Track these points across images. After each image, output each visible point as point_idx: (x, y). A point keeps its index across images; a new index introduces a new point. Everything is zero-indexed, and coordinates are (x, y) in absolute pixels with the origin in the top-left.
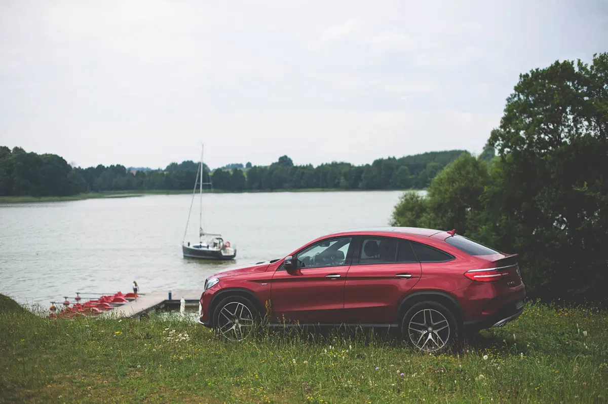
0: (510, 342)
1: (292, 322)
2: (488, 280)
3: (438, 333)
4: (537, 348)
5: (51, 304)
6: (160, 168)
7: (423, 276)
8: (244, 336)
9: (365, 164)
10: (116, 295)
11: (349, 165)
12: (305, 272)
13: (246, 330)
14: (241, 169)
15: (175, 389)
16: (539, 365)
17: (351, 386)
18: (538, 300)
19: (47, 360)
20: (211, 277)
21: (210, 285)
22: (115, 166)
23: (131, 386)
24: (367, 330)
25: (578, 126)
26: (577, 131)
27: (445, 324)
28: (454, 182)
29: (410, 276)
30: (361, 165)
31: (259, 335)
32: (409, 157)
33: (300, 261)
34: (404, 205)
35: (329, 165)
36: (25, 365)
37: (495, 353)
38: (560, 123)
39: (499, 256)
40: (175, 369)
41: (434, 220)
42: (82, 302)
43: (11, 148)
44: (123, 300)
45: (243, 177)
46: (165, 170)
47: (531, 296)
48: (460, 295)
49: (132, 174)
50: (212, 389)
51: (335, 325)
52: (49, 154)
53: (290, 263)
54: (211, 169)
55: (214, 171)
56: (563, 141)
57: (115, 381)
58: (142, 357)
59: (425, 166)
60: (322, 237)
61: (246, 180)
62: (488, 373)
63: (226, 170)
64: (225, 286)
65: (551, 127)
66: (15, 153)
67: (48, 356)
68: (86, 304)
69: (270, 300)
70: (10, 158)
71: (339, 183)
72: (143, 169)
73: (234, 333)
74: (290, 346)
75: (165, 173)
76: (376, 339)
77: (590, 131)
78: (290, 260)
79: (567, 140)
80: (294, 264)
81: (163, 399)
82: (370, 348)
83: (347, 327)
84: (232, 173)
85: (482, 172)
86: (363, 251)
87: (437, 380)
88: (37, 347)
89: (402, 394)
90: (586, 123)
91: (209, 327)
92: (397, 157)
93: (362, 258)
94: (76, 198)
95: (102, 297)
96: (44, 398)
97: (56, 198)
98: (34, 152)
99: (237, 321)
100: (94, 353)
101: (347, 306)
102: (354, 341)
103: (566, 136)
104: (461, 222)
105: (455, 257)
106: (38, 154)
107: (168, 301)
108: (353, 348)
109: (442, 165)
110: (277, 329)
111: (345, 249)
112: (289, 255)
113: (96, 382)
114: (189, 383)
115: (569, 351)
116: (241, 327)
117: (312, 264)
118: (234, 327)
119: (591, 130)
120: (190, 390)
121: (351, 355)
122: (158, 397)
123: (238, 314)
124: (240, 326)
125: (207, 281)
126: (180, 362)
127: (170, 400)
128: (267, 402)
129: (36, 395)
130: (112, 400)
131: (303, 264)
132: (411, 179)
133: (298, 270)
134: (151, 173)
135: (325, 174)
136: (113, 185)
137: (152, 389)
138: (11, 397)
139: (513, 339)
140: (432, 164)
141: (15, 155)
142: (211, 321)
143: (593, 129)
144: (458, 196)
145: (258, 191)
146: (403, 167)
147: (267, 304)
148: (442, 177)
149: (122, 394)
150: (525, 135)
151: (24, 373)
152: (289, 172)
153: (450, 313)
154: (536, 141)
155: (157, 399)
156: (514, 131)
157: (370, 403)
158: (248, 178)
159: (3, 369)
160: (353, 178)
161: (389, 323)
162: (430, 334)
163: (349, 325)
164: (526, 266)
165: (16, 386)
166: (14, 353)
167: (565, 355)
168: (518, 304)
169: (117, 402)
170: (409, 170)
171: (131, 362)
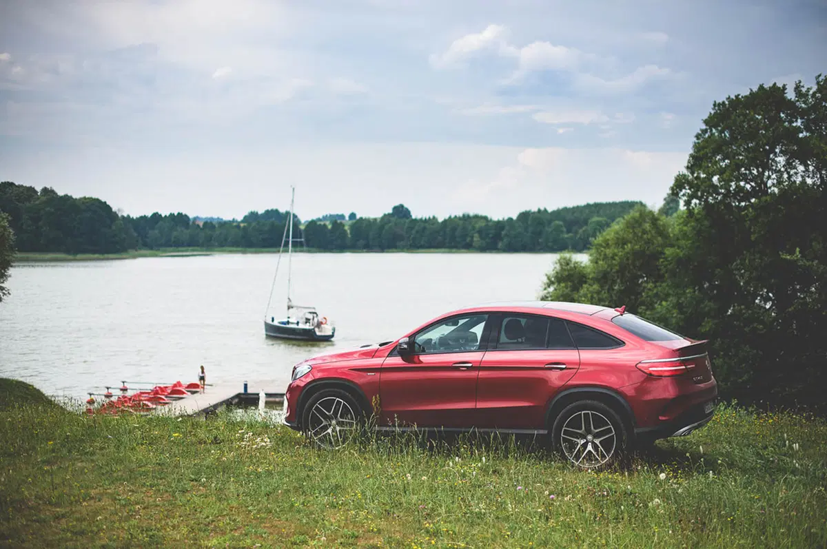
0: (696, 457)
1: (408, 425)
2: (667, 374)
3: (600, 442)
4: (731, 465)
5: (89, 396)
6: (236, 219)
7: (580, 367)
8: (343, 443)
9: (506, 218)
10: (175, 386)
11: (485, 218)
12: (427, 359)
13: (345, 434)
14: (343, 222)
15: (250, 511)
16: (733, 487)
17: (483, 510)
18: (734, 402)
19: (82, 470)
20: (301, 364)
21: (299, 374)
22: (176, 214)
23: (193, 506)
24: (505, 438)
25: (792, 172)
26: (789, 178)
27: (609, 431)
28: (625, 243)
29: (564, 366)
30: (501, 219)
31: (363, 441)
32: (566, 209)
33: (420, 346)
35: (460, 218)
36: (54, 476)
37: (675, 471)
38: (766, 167)
39: (682, 343)
40: (251, 484)
41: (598, 293)
42: (129, 393)
43: (39, 189)
44: (183, 393)
45: (345, 231)
46: (242, 222)
47: (725, 396)
48: (630, 392)
49: (198, 225)
50: (299, 512)
51: (463, 430)
52: (88, 198)
53: (406, 346)
54: (303, 221)
55: (307, 223)
56: (769, 191)
57: (171, 499)
58: (208, 467)
59: (586, 222)
60: (448, 313)
61: (349, 236)
62: (665, 497)
63: (322, 223)
64: (319, 375)
65: (755, 172)
66: (44, 195)
67: (84, 464)
68: (135, 396)
69: (378, 396)
70: (37, 202)
71: (472, 241)
72: (212, 218)
73: (330, 439)
74: (403, 456)
75: (242, 225)
76: (518, 449)
77: (807, 178)
78: (406, 343)
79: (776, 190)
80: (410, 349)
81: (235, 524)
82: (510, 461)
83: (479, 432)
84: (330, 227)
85: (661, 231)
86: (503, 332)
87: (598, 505)
88: (70, 451)
89: (552, 522)
90: (801, 168)
91: (298, 429)
92: (550, 210)
93: (501, 341)
94: (124, 256)
95: (156, 387)
96: (77, 520)
97: (97, 256)
98: (69, 195)
99: (334, 422)
100: (144, 461)
101: (481, 405)
102: (488, 451)
103: (774, 184)
104: (633, 297)
105: (624, 343)
106: (74, 197)
107: (243, 394)
108: (488, 460)
109: (609, 221)
110: (386, 434)
111: (478, 330)
112: (404, 337)
113: (146, 499)
114: (269, 503)
115: (773, 470)
116: (340, 430)
117: (435, 348)
118: (330, 431)
119: (809, 177)
120: (271, 512)
121: (484, 470)
122: (228, 521)
123: (336, 413)
124: (338, 428)
125: (295, 368)
126: (258, 476)
127: (244, 526)
128: (372, 530)
129: (68, 515)
130: (167, 524)
131: (423, 348)
132: (567, 238)
133: (416, 356)
134: (224, 224)
135: (454, 229)
136: (173, 239)
137: (221, 511)
138: (34, 518)
139: (700, 452)
140: (595, 219)
141: (44, 198)
142: (300, 422)
143: (811, 176)
144: (630, 261)
145: (364, 250)
146: (557, 222)
147: (374, 400)
148: (608, 237)
149: (180, 517)
150: (720, 182)
151: (51, 487)
152: (405, 227)
153: (617, 417)
154: (734, 190)
155: (227, 524)
156: (705, 176)
157: (509, 533)
158: (351, 234)
159: (23, 480)
160: (491, 236)
161: (535, 429)
162: (590, 443)
163: (482, 430)
164: (718, 356)
165: (41, 502)
166: (39, 460)
167: (768, 475)
168: (707, 407)
169: (174, 527)
170: (566, 227)
171: (193, 474)
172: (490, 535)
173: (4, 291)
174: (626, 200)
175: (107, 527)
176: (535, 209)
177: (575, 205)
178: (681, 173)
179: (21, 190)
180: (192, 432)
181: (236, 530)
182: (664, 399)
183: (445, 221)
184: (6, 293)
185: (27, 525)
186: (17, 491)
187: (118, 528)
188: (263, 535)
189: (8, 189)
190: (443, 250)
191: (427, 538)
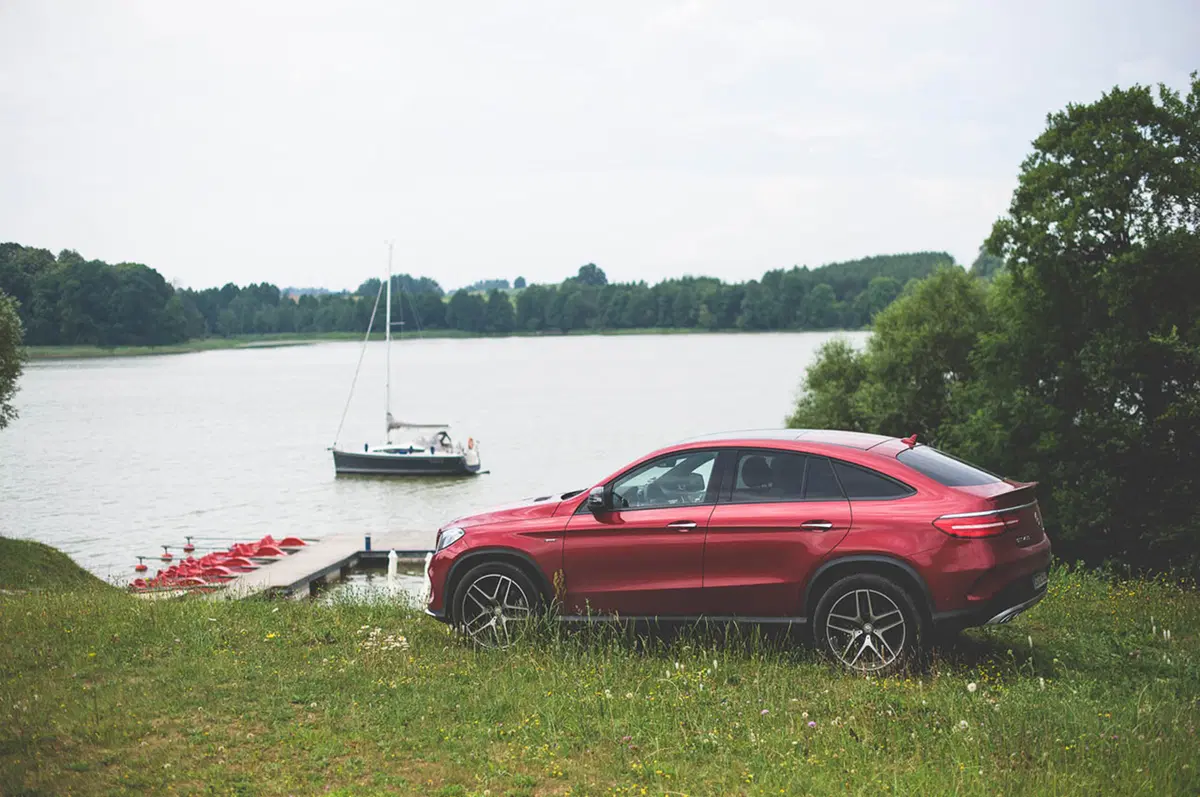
0: (1022, 654)
1: (605, 614)
2: (978, 534)
3: (883, 634)
4: (1073, 663)
5: (138, 560)
6: (347, 290)
7: (853, 526)
8: (513, 639)
9: (747, 281)
10: (264, 542)
11: (716, 281)
12: (629, 517)
13: (515, 627)
14: (506, 291)
15: (381, 748)
16: (1073, 698)
17: (715, 742)
18: (1080, 563)
19: (137, 688)
20: (449, 525)
21: (446, 540)
22: (259, 285)
23: (299, 741)
24: (747, 630)
25: (1164, 214)
26: (1160, 222)
27: (896, 617)
28: (920, 323)
29: (829, 525)
30: (739, 282)
31: (541, 637)
32: (834, 266)
33: (619, 496)
34: (823, 366)
35: (678, 283)
36: (98, 700)
37: (992, 673)
38: (1126, 208)
39: (1001, 487)
40: (381, 707)
41: (883, 395)
42: (197, 555)
43: (56, 252)
44: (276, 552)
45: (510, 305)
46: (356, 294)
47: (1066, 553)
48: (925, 561)
49: (292, 301)
50: (451, 747)
51: (686, 618)
52: (129, 264)
53: (600, 500)
54: (446, 291)
55: (453, 294)
56: (1132, 242)
57: (267, 731)
58: (318, 682)
59: (865, 285)
60: (659, 451)
61: (515, 311)
62: (976, 716)
63: (476, 293)
64: (474, 543)
65: (1110, 215)
66: (64, 262)
67: (140, 679)
68: (204, 559)
69: (561, 571)
70: (54, 272)
71: (697, 316)
72: (313, 290)
73: (493, 635)
74: (598, 660)
75: (356, 299)
76: (765, 646)
77: (1186, 223)
78: (600, 495)
79: (1142, 241)
80: (607, 503)
81: (360, 768)
82: (753, 664)
83: (710, 622)
84: (487, 299)
85: (973, 304)
86: (740, 474)
87: (880, 729)
88: (118, 661)
89: (812, 759)
90: (1178, 208)
91: (446, 620)
92: (811, 268)
93: (738, 487)
94: (181, 350)
95: (236, 545)
96: (134, 766)
97: (144, 349)
98: (101, 260)
99: (498, 610)
100: (226, 674)
101: (709, 583)
102: (722, 651)
103: (1138, 232)
104: (934, 402)
105: (916, 490)
106: (108, 263)
107: (363, 552)
108: (721, 664)
109: (899, 282)
110: (574, 627)
111: (705, 470)
112: (598, 486)
113: (231, 732)
114: (407, 736)
115: (1135, 669)
116: (507, 622)
117: (642, 501)
118: (492, 622)
119: (1189, 220)
120: (410, 749)
121: (717, 679)
122: (350, 764)
123: (500, 597)
124: (504, 619)
125: (440, 532)
126: (391, 694)
127: (373, 771)
128: (556, 775)
129: (120, 759)
130: (263, 770)
131: (625, 502)
132: (838, 309)
133: (615, 515)
134: (329, 298)
135: (669, 300)
136: (255, 322)
137: (340, 748)
138: (73, 764)
139: (1028, 644)
140: (879, 279)
141: (64, 266)
142: (449, 610)
143: (1192, 219)
144: (929, 350)
145: (538, 333)
146: (823, 285)
147: (556, 578)
148: (896, 312)
149: (281, 758)
150: (1059, 231)
151: (94, 716)
152: (599, 296)
153: (907, 598)
154: (1079, 242)
155: (348, 768)
156: (1036, 222)
157: (751, 776)
158: (519, 309)
159: (54, 706)
160: (725, 307)
161: (790, 615)
162: (868, 636)
163: (713, 618)
164: (1060, 486)
165: (81, 741)
166: (75, 675)
167: (1125, 678)
168: (1037, 579)
169: (273, 775)
170: (835, 291)
171: (296, 694)
172: (724, 779)
173: (10, 412)
174: (924, 251)
175: (177, 777)
176: (788, 268)
177: (848, 259)
178: (1002, 219)
179: (30, 254)
180: (293, 626)
181: (361, 777)
182: (975, 571)
183: (657, 286)
184: (14, 414)
185: (63, 777)
186: (46, 724)
187: (193, 778)
188: (401, 785)
189: (10, 254)
190: (654, 330)
191: (634, 786)
